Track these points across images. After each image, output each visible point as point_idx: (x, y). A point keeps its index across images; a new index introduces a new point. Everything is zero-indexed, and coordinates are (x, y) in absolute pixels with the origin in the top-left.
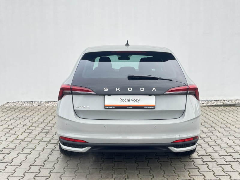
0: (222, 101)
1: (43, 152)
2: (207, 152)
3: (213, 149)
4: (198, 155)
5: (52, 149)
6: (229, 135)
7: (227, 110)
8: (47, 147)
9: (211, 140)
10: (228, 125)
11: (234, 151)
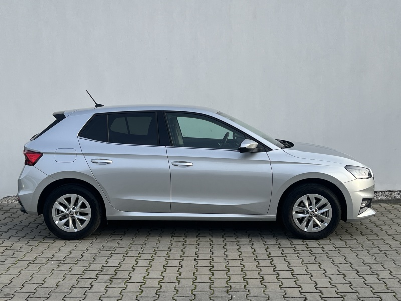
0: (388, 192)
1: (55, 291)
2: (338, 291)
3: (350, 286)
4: (320, 296)
5: (71, 285)
6: (386, 258)
7: (393, 211)
8: (63, 282)
9: (351, 269)
10: (389, 240)
11: (388, 289)
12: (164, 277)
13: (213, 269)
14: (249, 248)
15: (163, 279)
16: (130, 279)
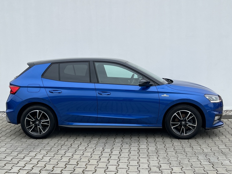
12: (33, 169)
13: (68, 164)
14: (101, 149)
15: (31, 170)
16: (11, 170)
